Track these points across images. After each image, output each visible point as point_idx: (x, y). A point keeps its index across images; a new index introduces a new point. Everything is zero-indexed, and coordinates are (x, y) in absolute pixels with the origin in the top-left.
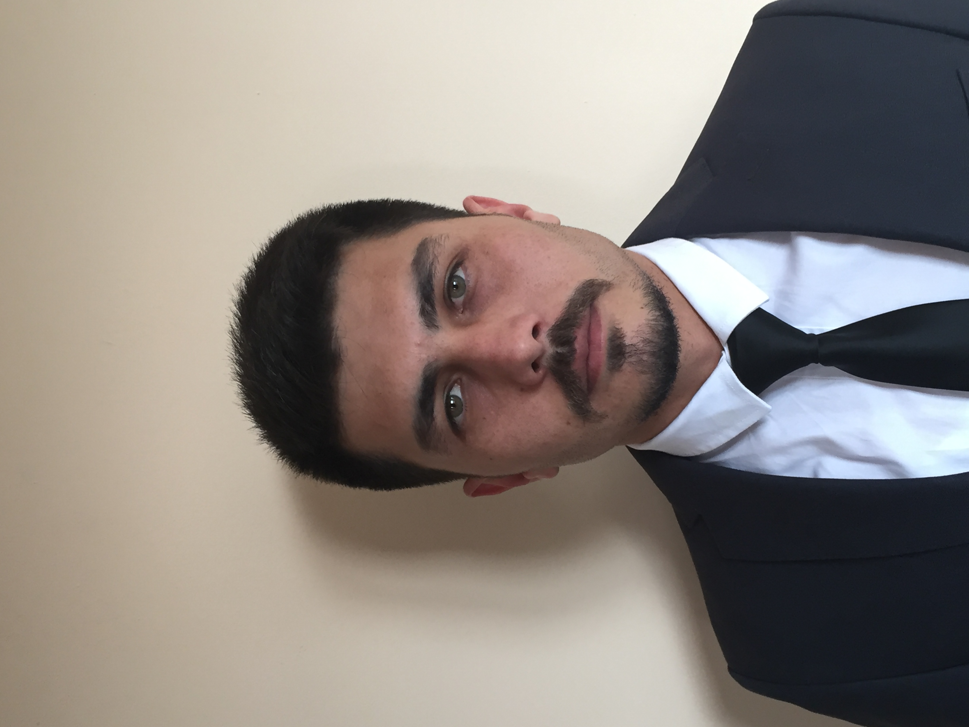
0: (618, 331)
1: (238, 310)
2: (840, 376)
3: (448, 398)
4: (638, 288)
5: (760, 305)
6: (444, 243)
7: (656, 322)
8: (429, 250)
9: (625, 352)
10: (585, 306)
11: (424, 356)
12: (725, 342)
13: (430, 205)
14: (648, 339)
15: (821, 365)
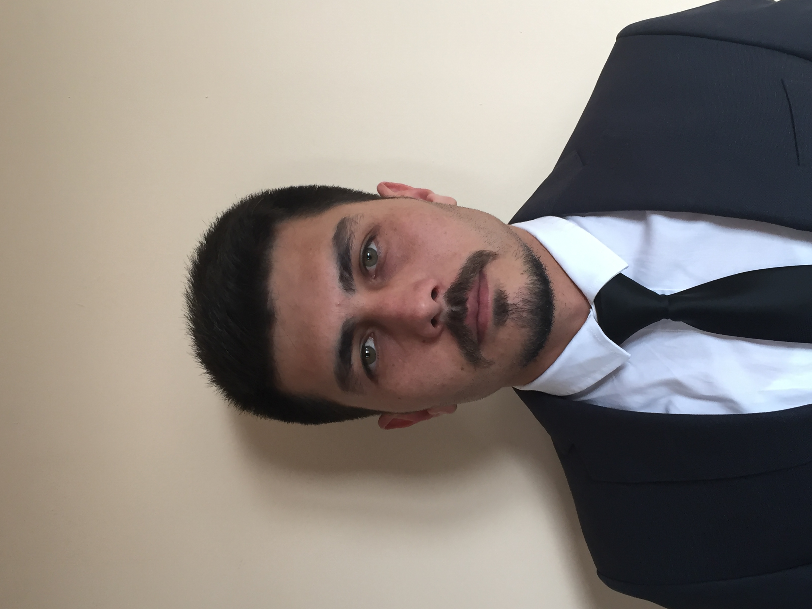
0: (502, 293)
1: (192, 277)
2: (686, 329)
3: (364, 349)
4: (519, 258)
5: (621, 271)
6: (360, 221)
7: (534, 285)
8: (347, 228)
9: (508, 310)
10: (475, 273)
11: (343, 314)
12: (592, 302)
13: (349, 190)
14: (527, 299)
15: (671, 320)
